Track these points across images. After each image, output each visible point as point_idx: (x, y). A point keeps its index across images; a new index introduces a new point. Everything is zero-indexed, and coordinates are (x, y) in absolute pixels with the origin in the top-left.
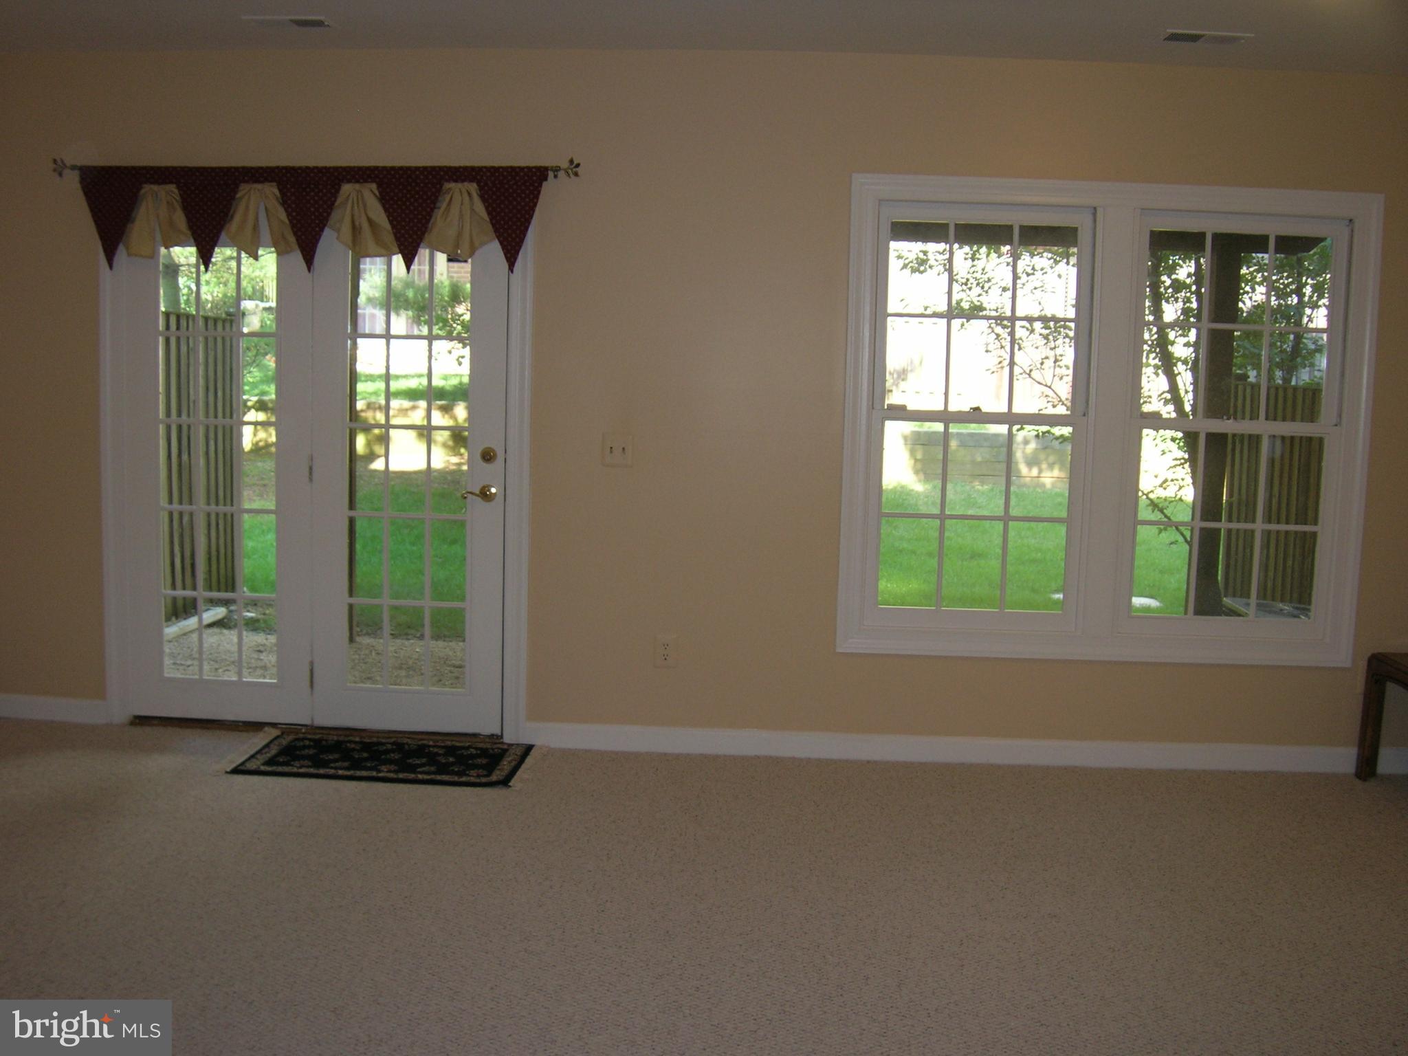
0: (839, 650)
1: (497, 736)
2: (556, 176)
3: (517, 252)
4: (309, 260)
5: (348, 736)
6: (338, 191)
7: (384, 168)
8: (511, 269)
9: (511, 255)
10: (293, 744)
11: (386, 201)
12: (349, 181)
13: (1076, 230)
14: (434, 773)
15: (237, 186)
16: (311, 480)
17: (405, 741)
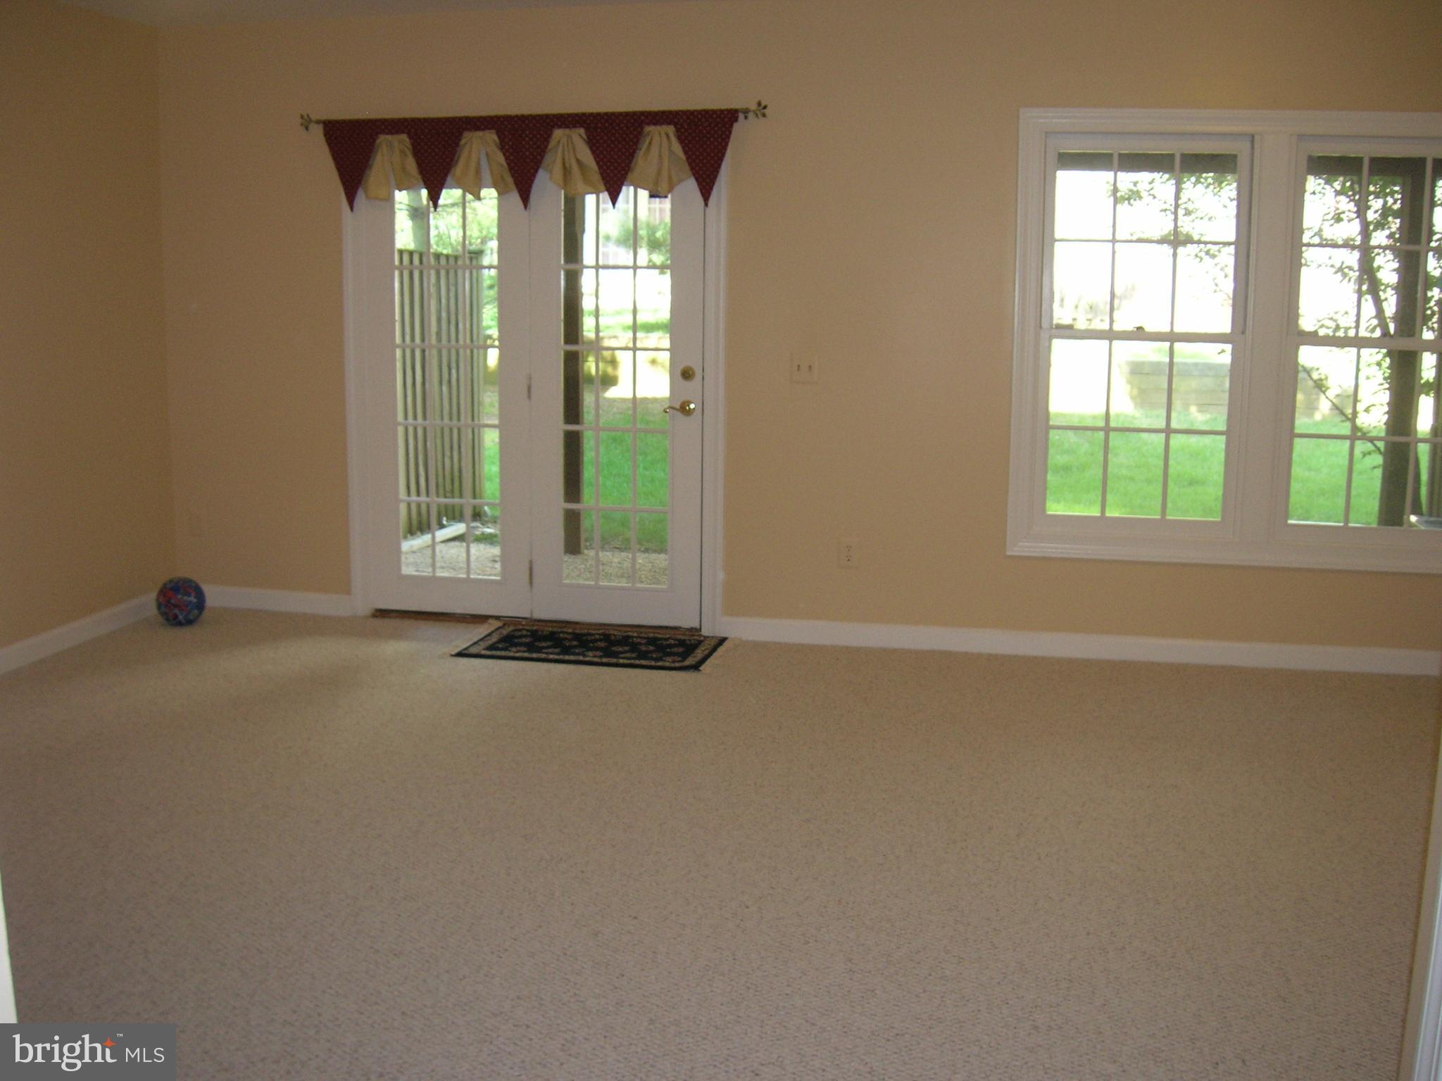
0: (1009, 553)
1: (696, 629)
2: (746, 118)
3: (711, 188)
4: (525, 198)
5: (563, 627)
6: (550, 136)
7: (591, 114)
8: (706, 205)
9: (706, 192)
10: (512, 633)
11: (592, 143)
12: (560, 127)
13: (1235, 156)
14: (634, 658)
15: (461, 134)
16: (529, 397)
17: (612, 632)
